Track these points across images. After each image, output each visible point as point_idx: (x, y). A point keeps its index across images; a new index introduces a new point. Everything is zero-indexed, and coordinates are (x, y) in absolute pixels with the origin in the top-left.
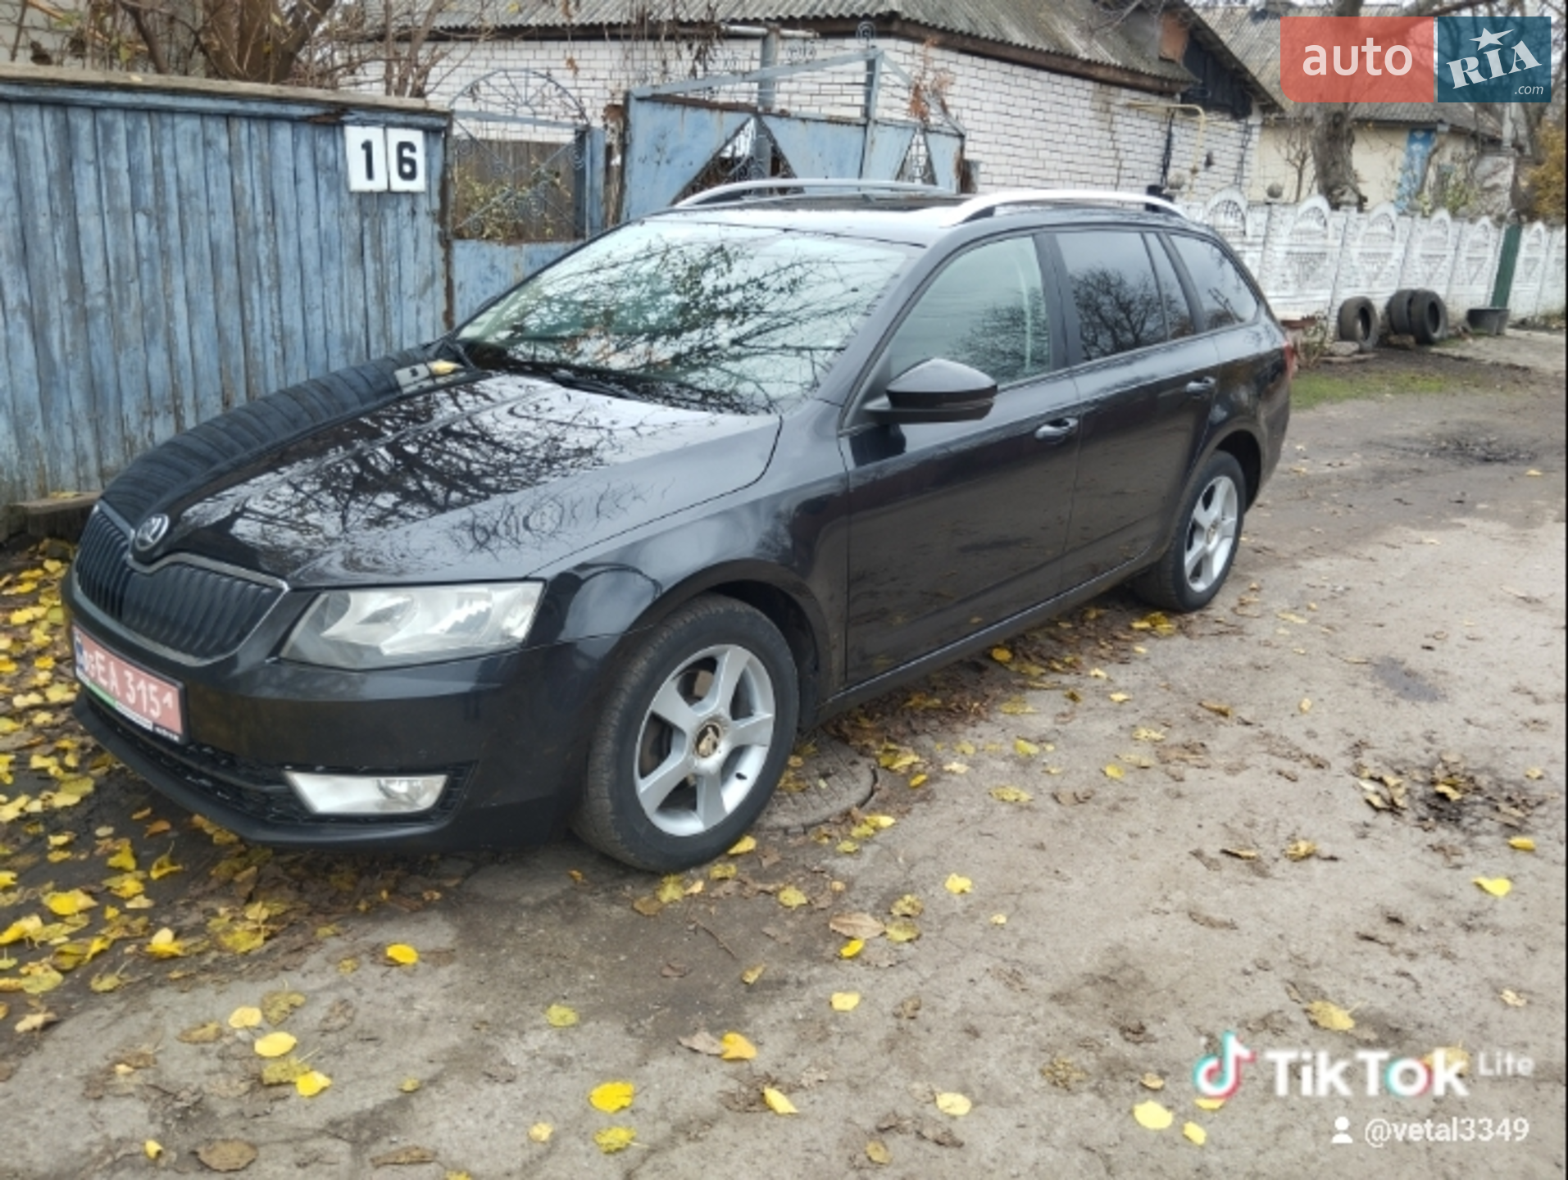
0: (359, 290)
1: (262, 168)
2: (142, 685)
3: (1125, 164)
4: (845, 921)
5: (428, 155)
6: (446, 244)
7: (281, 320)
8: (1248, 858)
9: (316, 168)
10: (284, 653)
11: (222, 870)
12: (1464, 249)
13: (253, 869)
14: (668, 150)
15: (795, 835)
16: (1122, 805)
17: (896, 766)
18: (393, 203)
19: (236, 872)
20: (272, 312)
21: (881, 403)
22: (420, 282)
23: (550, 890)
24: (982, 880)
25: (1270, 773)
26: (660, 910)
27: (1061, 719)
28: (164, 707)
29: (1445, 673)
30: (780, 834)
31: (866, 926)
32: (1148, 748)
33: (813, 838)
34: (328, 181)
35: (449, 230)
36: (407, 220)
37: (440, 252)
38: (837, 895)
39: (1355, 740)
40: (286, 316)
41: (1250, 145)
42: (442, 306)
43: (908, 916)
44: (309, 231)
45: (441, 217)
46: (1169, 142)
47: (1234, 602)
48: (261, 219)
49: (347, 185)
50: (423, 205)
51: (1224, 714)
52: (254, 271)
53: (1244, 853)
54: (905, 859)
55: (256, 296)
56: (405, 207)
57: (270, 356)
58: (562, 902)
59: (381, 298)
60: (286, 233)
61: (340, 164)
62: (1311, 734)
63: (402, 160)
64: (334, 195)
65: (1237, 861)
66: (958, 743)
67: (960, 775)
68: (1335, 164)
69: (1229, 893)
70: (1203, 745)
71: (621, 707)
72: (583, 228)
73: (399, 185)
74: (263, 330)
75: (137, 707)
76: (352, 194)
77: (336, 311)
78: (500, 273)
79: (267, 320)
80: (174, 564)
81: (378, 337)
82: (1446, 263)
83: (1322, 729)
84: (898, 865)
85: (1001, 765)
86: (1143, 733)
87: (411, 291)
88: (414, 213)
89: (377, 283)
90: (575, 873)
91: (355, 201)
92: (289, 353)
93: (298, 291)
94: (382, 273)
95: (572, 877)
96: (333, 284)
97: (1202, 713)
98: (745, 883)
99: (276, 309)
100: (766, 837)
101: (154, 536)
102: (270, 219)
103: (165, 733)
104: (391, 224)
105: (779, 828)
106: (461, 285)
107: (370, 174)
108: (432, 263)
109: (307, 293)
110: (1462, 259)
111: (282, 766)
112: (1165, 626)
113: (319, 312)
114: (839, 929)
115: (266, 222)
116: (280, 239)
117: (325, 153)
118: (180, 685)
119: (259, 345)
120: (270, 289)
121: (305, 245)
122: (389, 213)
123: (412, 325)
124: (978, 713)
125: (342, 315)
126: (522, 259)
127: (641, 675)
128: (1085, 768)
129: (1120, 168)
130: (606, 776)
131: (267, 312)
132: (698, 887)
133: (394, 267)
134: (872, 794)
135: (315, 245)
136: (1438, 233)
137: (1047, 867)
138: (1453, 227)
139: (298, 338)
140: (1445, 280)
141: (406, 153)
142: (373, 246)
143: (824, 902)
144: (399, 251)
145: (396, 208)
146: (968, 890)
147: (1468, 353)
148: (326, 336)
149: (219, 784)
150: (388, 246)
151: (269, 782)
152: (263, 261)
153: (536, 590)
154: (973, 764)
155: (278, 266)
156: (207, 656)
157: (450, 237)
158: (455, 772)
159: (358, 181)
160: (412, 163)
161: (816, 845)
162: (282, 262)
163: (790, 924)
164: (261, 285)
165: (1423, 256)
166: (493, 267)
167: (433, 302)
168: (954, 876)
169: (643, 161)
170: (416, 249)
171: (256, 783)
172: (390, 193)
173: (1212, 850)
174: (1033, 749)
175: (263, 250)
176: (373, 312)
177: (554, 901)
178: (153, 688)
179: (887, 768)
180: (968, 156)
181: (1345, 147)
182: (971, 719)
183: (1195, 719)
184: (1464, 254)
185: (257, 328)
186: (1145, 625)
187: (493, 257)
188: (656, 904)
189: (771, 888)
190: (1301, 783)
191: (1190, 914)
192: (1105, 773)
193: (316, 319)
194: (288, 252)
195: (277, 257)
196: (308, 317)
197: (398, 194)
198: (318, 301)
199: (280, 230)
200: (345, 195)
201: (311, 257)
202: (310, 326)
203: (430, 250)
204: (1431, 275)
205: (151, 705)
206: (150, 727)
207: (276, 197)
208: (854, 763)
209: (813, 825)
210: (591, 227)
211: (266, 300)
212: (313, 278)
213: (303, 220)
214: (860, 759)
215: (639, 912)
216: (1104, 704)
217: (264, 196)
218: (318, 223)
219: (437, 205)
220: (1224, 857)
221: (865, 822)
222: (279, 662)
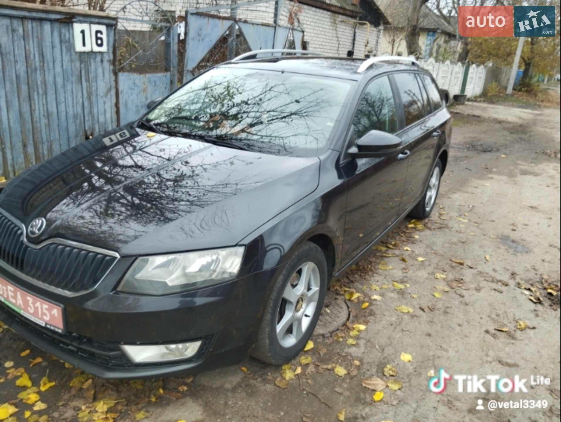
0: (80, 94)
1: (38, 42)
2: (38, 304)
3: (341, 43)
4: (369, 382)
5: (108, 36)
6: (116, 74)
7: (47, 108)
8: (506, 332)
9: (61, 42)
10: (119, 289)
11: (75, 382)
12: (454, 74)
13: (90, 381)
14: (202, 35)
15: (328, 338)
16: (448, 310)
17: (353, 298)
18: (93, 57)
19: (83, 383)
20: (43, 105)
21: (354, 150)
22: (105, 90)
23: (235, 379)
24: (414, 354)
25: (491, 290)
26: (287, 385)
27: (404, 271)
28: (52, 316)
29: (525, 240)
30: (321, 337)
31: (378, 383)
32: (442, 283)
33: (335, 338)
34: (66, 47)
35: (117, 68)
36: (99, 64)
37: (113, 78)
38: (358, 368)
39: (511, 272)
40: (49, 107)
41: (380, 36)
42: (114, 100)
43: (393, 376)
44: (58, 69)
45: (113, 62)
46: (355, 35)
47: (437, 214)
48: (38, 64)
49: (74, 49)
50: (106, 58)
51: (462, 264)
52: (35, 87)
53: (504, 329)
54: (379, 347)
55: (36, 98)
56: (99, 59)
57: (43, 124)
58: (243, 385)
59: (89, 98)
60: (49, 70)
61: (71, 40)
62: (494, 270)
63: (97, 38)
64: (69, 53)
65: (503, 333)
66: (371, 285)
67: (379, 301)
68: (413, 44)
69: (507, 349)
70: (462, 279)
71: (273, 298)
72: (170, 67)
73: (96, 49)
74: (40, 113)
75: (35, 314)
76: (76, 53)
77: (70, 104)
78: (137, 86)
79: (41, 108)
80: (52, 244)
81: (88, 114)
82: (448, 79)
83: (498, 269)
84: (377, 349)
85: (392, 295)
86: (438, 275)
87: (101, 94)
88: (102, 61)
89: (87, 91)
90: (243, 368)
91: (78, 56)
92: (51, 122)
93: (54, 95)
94: (89, 87)
95: (242, 370)
96: (69, 92)
97: (454, 264)
98: (318, 366)
99: (45, 104)
100: (316, 340)
101: (39, 229)
102: (42, 64)
103: (52, 328)
104: (93, 66)
105: (320, 335)
106: (122, 91)
107: (84, 45)
108: (110, 82)
109: (58, 96)
110: (453, 78)
111: (119, 343)
112: (420, 226)
113: (63, 104)
114: (367, 386)
115: (40, 66)
116: (46, 73)
117: (65, 35)
118: (62, 306)
119: (38, 120)
120: (43, 94)
121: (57, 75)
122: (92, 60)
123: (103, 109)
124: (371, 270)
125: (73, 106)
126: (146, 80)
127: (281, 282)
128: (425, 294)
129: (339, 44)
130: (267, 330)
131: (41, 105)
132: (299, 370)
133: (94, 84)
134: (349, 315)
135: (61, 75)
136: (446, 68)
137: (436, 345)
138: (451, 67)
139: (55, 116)
140: (447, 85)
141: (99, 35)
142: (86, 75)
143: (355, 373)
144: (96, 77)
145: (95, 59)
146: (411, 360)
147: (458, 111)
148: (66, 114)
149: (79, 349)
150: (92, 75)
151: (111, 350)
152: (39, 83)
153: (241, 250)
154: (382, 295)
155: (45, 85)
156: (77, 291)
157: (117, 71)
158: (206, 339)
159: (79, 47)
160: (101, 39)
161: (338, 342)
162: (47, 83)
163: (345, 385)
164: (38, 93)
165: (443, 77)
166: (134, 84)
167: (111, 98)
168: (403, 353)
169: (193, 39)
170: (104, 76)
171: (104, 351)
172: (92, 53)
173: (492, 330)
174: (401, 286)
175: (39, 78)
176: (86, 104)
177: (239, 385)
178: (45, 306)
179: (349, 300)
180: (305, 40)
181: (417, 38)
182: (370, 273)
183: (453, 267)
184: (453, 76)
185: (37, 112)
186: (412, 226)
187: (134, 80)
188: (284, 381)
189: (329, 367)
190: (504, 293)
191: (500, 362)
192: (435, 296)
193: (62, 107)
194: (50, 79)
195: (45, 81)
196: (59, 107)
197: (95, 53)
198: (63, 99)
199: (46, 68)
200: (73, 53)
201: (60, 81)
202: (60, 110)
203: (109, 77)
204: (444, 83)
205: (44, 314)
206: (44, 325)
207: (44, 54)
208: (336, 299)
209: (333, 332)
210: (173, 67)
211: (40, 100)
212: (61, 90)
213: (56, 64)
214: (337, 297)
215: (278, 387)
216: (416, 263)
217: (39, 54)
218: (62, 66)
219: (111, 57)
220: (496, 332)
221: (354, 328)
222: (117, 293)
